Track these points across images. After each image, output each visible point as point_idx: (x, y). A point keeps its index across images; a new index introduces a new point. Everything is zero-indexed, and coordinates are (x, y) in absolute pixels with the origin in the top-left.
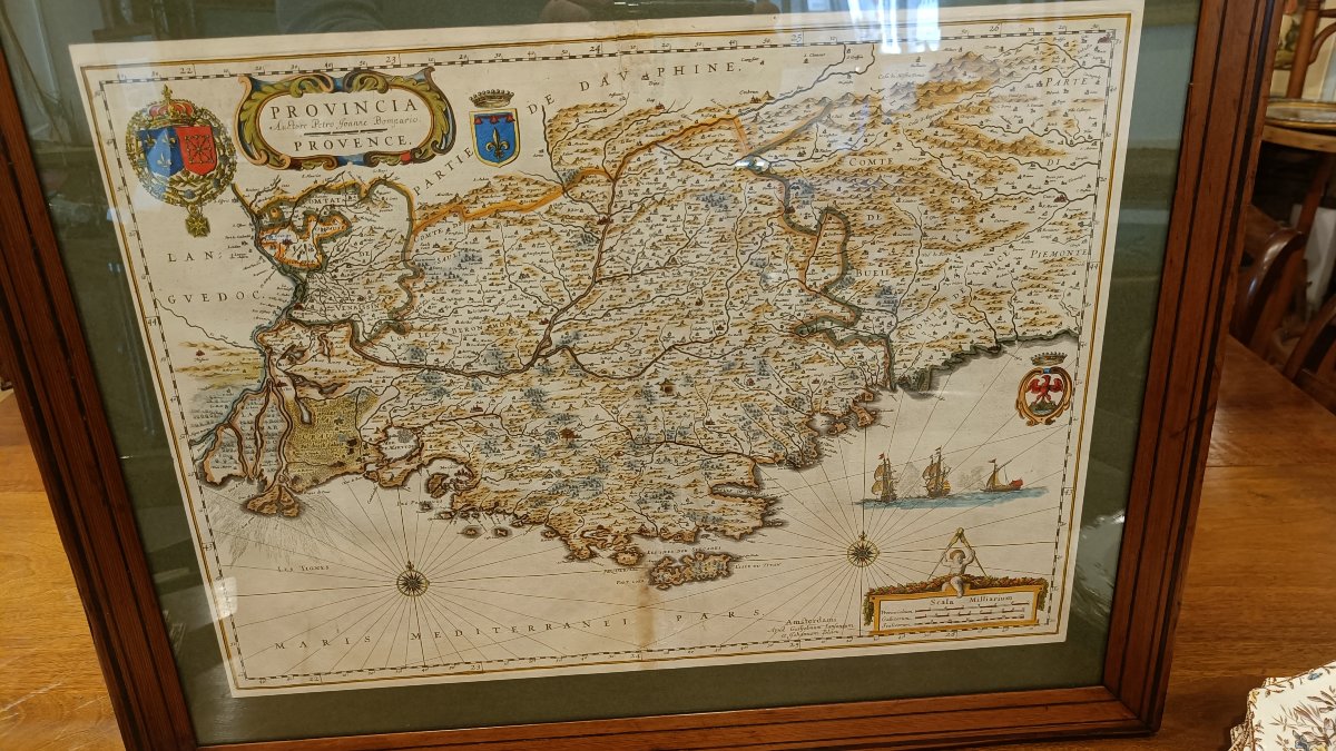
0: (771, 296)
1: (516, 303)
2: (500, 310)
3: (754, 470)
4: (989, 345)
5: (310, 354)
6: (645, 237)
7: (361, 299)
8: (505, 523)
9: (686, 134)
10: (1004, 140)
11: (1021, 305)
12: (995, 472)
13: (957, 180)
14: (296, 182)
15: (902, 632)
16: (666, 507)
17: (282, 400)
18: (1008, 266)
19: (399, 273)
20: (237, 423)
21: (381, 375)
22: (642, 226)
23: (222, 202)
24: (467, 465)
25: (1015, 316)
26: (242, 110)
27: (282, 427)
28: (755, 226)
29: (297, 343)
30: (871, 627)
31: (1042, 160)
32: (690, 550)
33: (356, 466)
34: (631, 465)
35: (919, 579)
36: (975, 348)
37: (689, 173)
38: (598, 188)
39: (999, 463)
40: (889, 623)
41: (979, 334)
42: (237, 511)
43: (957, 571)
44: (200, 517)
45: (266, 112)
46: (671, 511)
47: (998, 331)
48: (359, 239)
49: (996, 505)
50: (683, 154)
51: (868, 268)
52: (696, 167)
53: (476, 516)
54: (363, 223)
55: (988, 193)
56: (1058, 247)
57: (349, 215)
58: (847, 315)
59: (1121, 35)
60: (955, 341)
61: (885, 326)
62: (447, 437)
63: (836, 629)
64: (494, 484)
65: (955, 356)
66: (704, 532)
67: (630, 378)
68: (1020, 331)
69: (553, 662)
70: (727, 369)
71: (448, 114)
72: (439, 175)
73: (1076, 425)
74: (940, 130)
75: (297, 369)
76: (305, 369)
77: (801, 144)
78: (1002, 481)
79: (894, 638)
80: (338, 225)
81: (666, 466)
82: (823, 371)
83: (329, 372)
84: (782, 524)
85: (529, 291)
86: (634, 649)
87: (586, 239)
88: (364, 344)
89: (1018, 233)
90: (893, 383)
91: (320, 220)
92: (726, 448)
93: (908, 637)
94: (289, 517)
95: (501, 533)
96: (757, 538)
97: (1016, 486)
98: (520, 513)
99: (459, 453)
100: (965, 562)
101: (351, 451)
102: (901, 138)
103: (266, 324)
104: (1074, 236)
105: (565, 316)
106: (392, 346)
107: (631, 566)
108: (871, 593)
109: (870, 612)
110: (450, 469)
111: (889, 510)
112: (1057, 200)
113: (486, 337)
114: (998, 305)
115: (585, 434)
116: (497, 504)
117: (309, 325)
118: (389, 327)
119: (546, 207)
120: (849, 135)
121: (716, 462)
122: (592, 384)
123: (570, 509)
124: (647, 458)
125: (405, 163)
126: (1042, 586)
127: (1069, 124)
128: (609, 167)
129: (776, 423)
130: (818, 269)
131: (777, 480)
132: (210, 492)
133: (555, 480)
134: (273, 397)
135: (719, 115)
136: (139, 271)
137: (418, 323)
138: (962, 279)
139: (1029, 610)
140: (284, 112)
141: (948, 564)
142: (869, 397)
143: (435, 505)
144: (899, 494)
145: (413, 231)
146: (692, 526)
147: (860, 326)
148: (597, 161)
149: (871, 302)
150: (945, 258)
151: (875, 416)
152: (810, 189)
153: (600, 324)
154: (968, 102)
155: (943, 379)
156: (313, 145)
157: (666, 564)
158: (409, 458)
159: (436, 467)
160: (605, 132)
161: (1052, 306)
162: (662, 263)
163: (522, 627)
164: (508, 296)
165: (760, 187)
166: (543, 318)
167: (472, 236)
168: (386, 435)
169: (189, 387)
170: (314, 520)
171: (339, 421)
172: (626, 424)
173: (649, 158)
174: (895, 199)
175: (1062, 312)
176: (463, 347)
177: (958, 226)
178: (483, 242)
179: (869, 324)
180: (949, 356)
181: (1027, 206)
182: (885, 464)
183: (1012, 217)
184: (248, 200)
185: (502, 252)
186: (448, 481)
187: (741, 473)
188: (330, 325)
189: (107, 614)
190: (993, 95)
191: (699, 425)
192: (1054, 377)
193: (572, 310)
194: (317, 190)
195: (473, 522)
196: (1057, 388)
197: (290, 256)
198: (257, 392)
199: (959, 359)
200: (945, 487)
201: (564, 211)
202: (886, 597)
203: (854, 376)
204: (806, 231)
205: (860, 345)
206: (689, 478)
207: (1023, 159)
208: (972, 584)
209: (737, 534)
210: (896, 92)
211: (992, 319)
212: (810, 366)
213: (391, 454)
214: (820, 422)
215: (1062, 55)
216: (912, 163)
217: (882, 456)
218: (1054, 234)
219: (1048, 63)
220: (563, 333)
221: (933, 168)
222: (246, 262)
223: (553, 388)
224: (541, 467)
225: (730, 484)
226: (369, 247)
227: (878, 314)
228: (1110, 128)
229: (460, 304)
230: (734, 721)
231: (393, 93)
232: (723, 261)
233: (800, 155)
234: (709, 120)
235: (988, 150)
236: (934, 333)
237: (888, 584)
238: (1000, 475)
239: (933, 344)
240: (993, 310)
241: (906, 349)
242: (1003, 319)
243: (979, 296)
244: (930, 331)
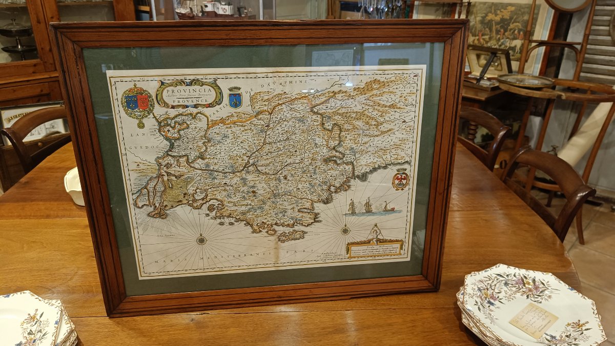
0: (318, 150)
1: (239, 150)
2: (234, 152)
3: (312, 204)
4: (383, 166)
5: (173, 166)
6: (280, 131)
7: (191, 148)
8: (233, 220)
9: (292, 101)
10: (386, 104)
11: (393, 153)
12: (386, 205)
13: (373, 116)
14: (173, 113)
15: (358, 257)
16: (284, 216)
17: (163, 181)
18: (389, 141)
19: (203, 141)
20: (148, 188)
21: (196, 172)
22: (279, 128)
23: (149, 118)
24: (221, 201)
25: (391, 157)
26: (158, 91)
27: (163, 189)
28: (313, 128)
29: (169, 162)
30: (348, 255)
31: (398, 110)
32: (291, 230)
33: (186, 202)
34: (273, 202)
35: (363, 239)
36: (379, 166)
37: (293, 112)
38: (265, 116)
39: (387, 202)
40: (354, 254)
41: (380, 162)
42: (146, 216)
43: (375, 237)
44: (134, 219)
45: (165, 91)
46: (286, 217)
47: (386, 161)
48: (191, 130)
49: (387, 215)
50: (291, 107)
51: (347, 142)
52: (295, 110)
53: (223, 218)
54: (193, 125)
55: (382, 120)
56: (403, 136)
57: (189, 123)
58: (341, 156)
59: (420, 75)
60: (373, 164)
61: (352, 159)
62: (215, 193)
63: (337, 256)
64: (230, 208)
65: (373, 169)
66: (296, 224)
67: (274, 175)
68: (393, 161)
69: (246, 267)
70: (304, 172)
71: (221, 93)
72: (217, 111)
73: (411, 191)
74: (368, 101)
75: (169, 171)
76: (171, 171)
77: (327, 104)
78: (389, 208)
79: (356, 259)
80: (185, 125)
81: (285, 203)
82: (334, 173)
83: (179, 171)
84: (321, 221)
85: (243, 147)
86: (272, 262)
87: (262, 131)
88: (191, 163)
89: (392, 132)
90: (354, 176)
91: (179, 124)
92: (303, 197)
93: (360, 259)
94: (163, 219)
95: (231, 224)
96: (312, 226)
97: (393, 210)
98: (238, 217)
99: (219, 198)
100: (378, 234)
101: (184, 197)
102: (356, 103)
103: (160, 156)
104: (408, 133)
105: (254, 155)
106: (200, 163)
107: (272, 235)
108: (348, 244)
109: (348, 250)
110: (216, 203)
111: (354, 217)
112: (403, 122)
113: (229, 161)
114: (386, 153)
115: (259, 192)
116: (230, 214)
117: (173, 157)
118: (199, 157)
119: (250, 121)
120: (341, 102)
121: (300, 201)
122: (262, 176)
123: (253, 216)
124: (279, 200)
125: (207, 108)
126: (402, 242)
127: (406, 100)
128: (269, 110)
129: (319, 189)
130: (332, 141)
131: (319, 207)
132: (137, 210)
133: (249, 207)
134: (160, 179)
135: (302, 95)
136: (121, 139)
137: (208, 157)
138: (375, 145)
139: (398, 250)
140: (171, 92)
141: (372, 235)
142: (347, 181)
143: (210, 214)
144: (357, 212)
145: (208, 128)
146: (292, 222)
147: (344, 159)
148: (266, 108)
149: (348, 152)
150: (370, 139)
151: (349, 187)
152: (329, 118)
153: (265, 157)
154: (376, 93)
155: (370, 176)
156: (179, 102)
157: (284, 234)
158: (203, 199)
159: (211, 202)
160: (268, 100)
161: (403, 154)
162: (285, 139)
163: (237, 256)
164: (237, 148)
165: (314, 117)
166: (247, 155)
167: (227, 130)
168: (196, 192)
169: (134, 176)
170: (171, 220)
171: (181, 187)
172: (272, 189)
173: (282, 107)
174: (355, 121)
175: (405, 156)
176: (222, 164)
177: (373, 129)
178: (230, 132)
179: (347, 159)
180: (371, 169)
181: (394, 124)
182: (352, 202)
183: (390, 127)
184: (157, 118)
185: (235, 135)
186: (215, 207)
187: (308, 205)
188: (180, 157)
189: (101, 251)
190: (383, 91)
191: (295, 190)
192: (404, 175)
193: (256, 153)
194: (179, 115)
195: (223, 220)
196: (404, 179)
197: (169, 135)
198: (155, 178)
199: (375, 169)
200: (371, 210)
201: (255, 123)
202: (353, 245)
203: (343, 175)
204: (328, 130)
205: (345, 165)
206: (292, 206)
207: (393, 110)
208: (380, 241)
209: (306, 225)
210: (355, 90)
211: (384, 157)
212: (330, 171)
213: (197, 198)
214: (332, 189)
215: (403, 80)
216: (359, 111)
217: (351, 200)
218: (402, 132)
219: (399, 82)
220: (253, 160)
221: (366, 112)
222: (155, 137)
223: (250, 177)
224: (245, 203)
225: (304, 208)
226: (194, 133)
227: (350, 155)
228: (418, 101)
229: (222, 150)
230: (305, 287)
231: (204, 86)
232: (303, 139)
233: (327, 108)
234: (300, 97)
235: (382, 107)
236: (367, 162)
237: (354, 241)
238: (388, 206)
239: (366, 165)
240: (384, 155)
241: (358, 166)
242: (388, 158)
243: (380, 151)
244: (365, 161)
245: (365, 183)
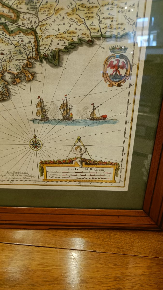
4: (87, 39)
11: (103, 16)
12: (94, 110)
15: (57, 181)
25: (100, 22)
30: (43, 177)
35: (62, 158)
36: (80, 40)
39: (96, 105)
40: (51, 176)
41: (82, 32)
43: (79, 156)
47: (92, 31)
49: (95, 127)
58: (13, 15)
60: (69, 35)
61: (33, 24)
63: (28, 177)
65: (70, 44)
68: (103, 31)
73: (133, 88)
78: (98, 114)
79: (54, 183)
90: (40, 58)
93: (60, 183)
97: (104, 118)
100: (82, 152)
108: (42, 163)
109: (42, 171)
111: (46, 125)
114: (91, 15)
126: (117, 166)
139: (111, 177)
141: (75, 152)
142: (30, 65)
144: (50, 117)
147: (20, 22)
149: (24, 8)
151: (34, 75)
155: (65, 57)
175: (125, 22)
179: (25, 22)
180: (67, 44)
182: (41, 101)
192: (122, 60)
196: (123, 67)
199: (73, 46)
200: (71, 116)
202: (48, 165)
203: (21, 53)
205: (22, 34)
208: (86, 162)
211: (88, 23)
214: (8, 77)
217: (39, 97)
227: (28, 16)
236: (59, 30)
237: (49, 159)
238: (96, 112)
239: (58, 36)
240: (89, 18)
241: (45, 38)
242: (94, 24)
243: (81, 8)
244: (56, 28)
245: (59, 70)
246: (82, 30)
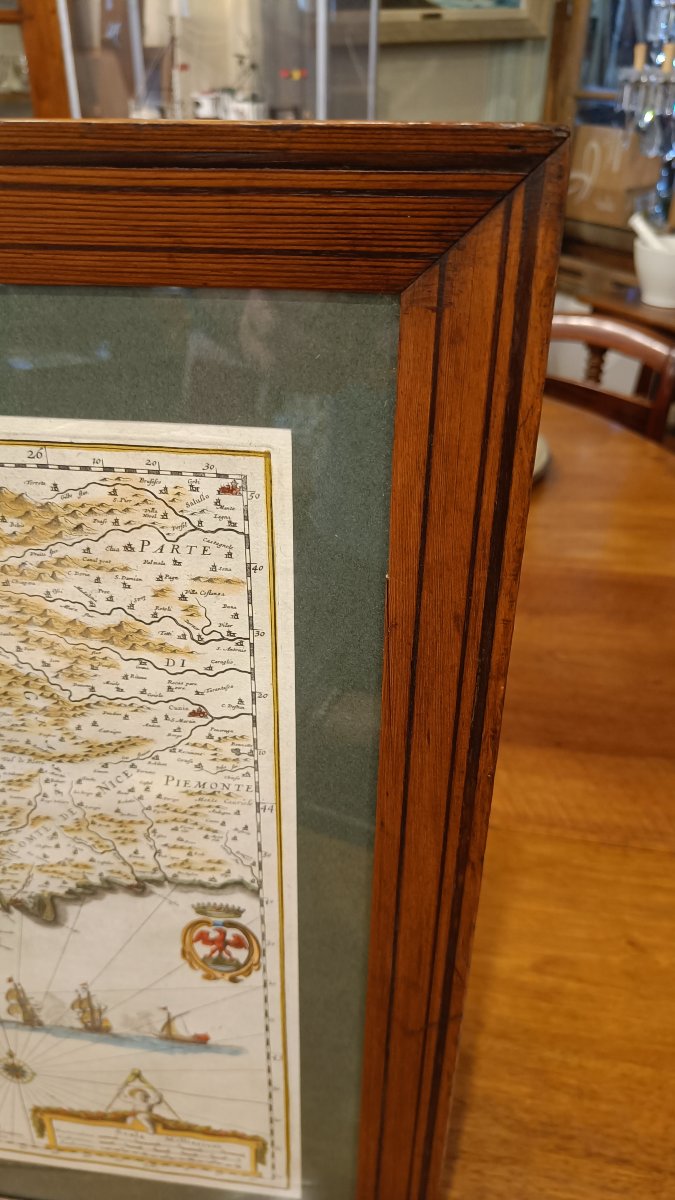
4: (126, 882)
10: (89, 622)
11: (163, 841)
12: (170, 1020)
13: (26, 669)
15: (87, 1152)
18: (132, 790)
25: (158, 852)
30: (45, 1141)
31: (158, 659)
35: (94, 1108)
36: (107, 882)
39: (174, 1012)
40: (68, 1141)
41: (109, 868)
43: (143, 1109)
47: (136, 868)
49: (178, 1055)
55: (79, 693)
56: (203, 776)
59: (257, 484)
60: (76, 870)
65: (82, 886)
68: (169, 872)
73: (274, 992)
78: (181, 1031)
79: (79, 1156)
89: (142, 749)
90: (4, 903)
93: (96, 1158)
97: (201, 1041)
100: (151, 1102)
104: (229, 765)
108: (37, 1110)
109: (41, 1129)
111: (36, 1036)
112: (193, 714)
114: (130, 836)
126: (260, 1143)
127: (191, 611)
138: (67, 798)
139: (246, 1163)
141: (128, 1100)
144: (46, 1019)
150: (37, 767)
154: (19, 561)
155: (72, 909)
161: (213, 850)
175: (229, 859)
177: (44, 730)
180: (72, 885)
181: (147, 717)
182: (17, 989)
183: (134, 726)
190: (55, 555)
192: (231, 931)
196: (238, 944)
200: (105, 1024)
202: (58, 1117)
207: (127, 654)
208: (164, 1124)
211: (125, 851)
215: (161, 508)
217: (10, 980)
218: (197, 760)
219: (137, 516)
228: (262, 622)
235: (66, 633)
237: (55, 1105)
238: (177, 1024)
239: (45, 869)
240: (124, 842)
241: (10, 867)
242: (141, 854)
243: (98, 822)
244: (39, 852)
245: (58, 932)
246: (108, 863)
